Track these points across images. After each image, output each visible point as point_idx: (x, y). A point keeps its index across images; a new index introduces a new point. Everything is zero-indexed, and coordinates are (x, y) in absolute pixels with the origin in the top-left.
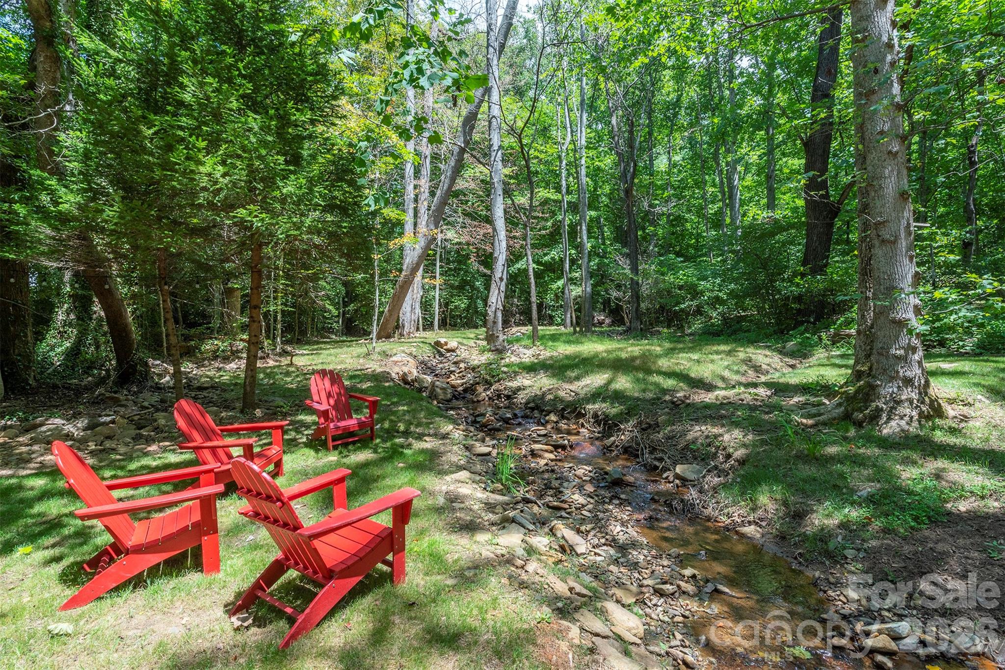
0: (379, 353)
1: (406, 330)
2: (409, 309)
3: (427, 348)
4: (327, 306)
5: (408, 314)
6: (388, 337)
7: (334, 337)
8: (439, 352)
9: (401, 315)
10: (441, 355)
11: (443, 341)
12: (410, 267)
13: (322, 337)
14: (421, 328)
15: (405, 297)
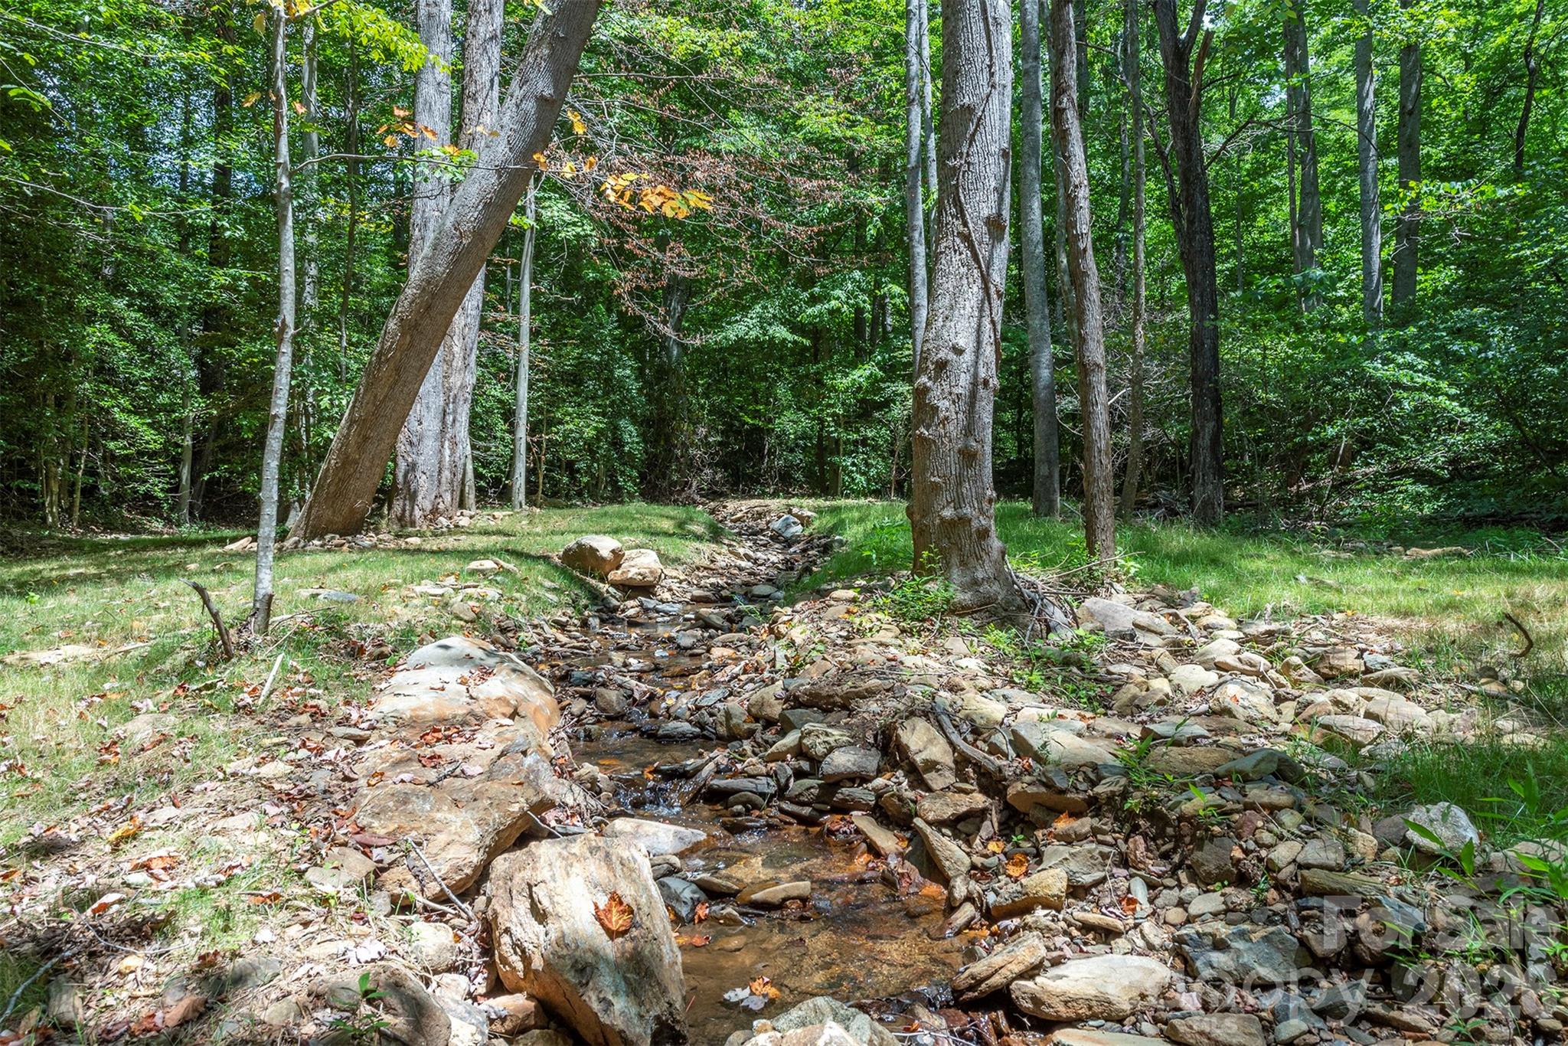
0: (300, 642)
1: (424, 502)
2: (432, 425)
3: (542, 583)
4: (118, 415)
5: (429, 445)
6: (352, 527)
7: (158, 525)
8: (595, 596)
9: (401, 447)
10: (609, 614)
11: (605, 545)
12: (449, 245)
13: (109, 527)
14: (471, 498)
15: (420, 377)
